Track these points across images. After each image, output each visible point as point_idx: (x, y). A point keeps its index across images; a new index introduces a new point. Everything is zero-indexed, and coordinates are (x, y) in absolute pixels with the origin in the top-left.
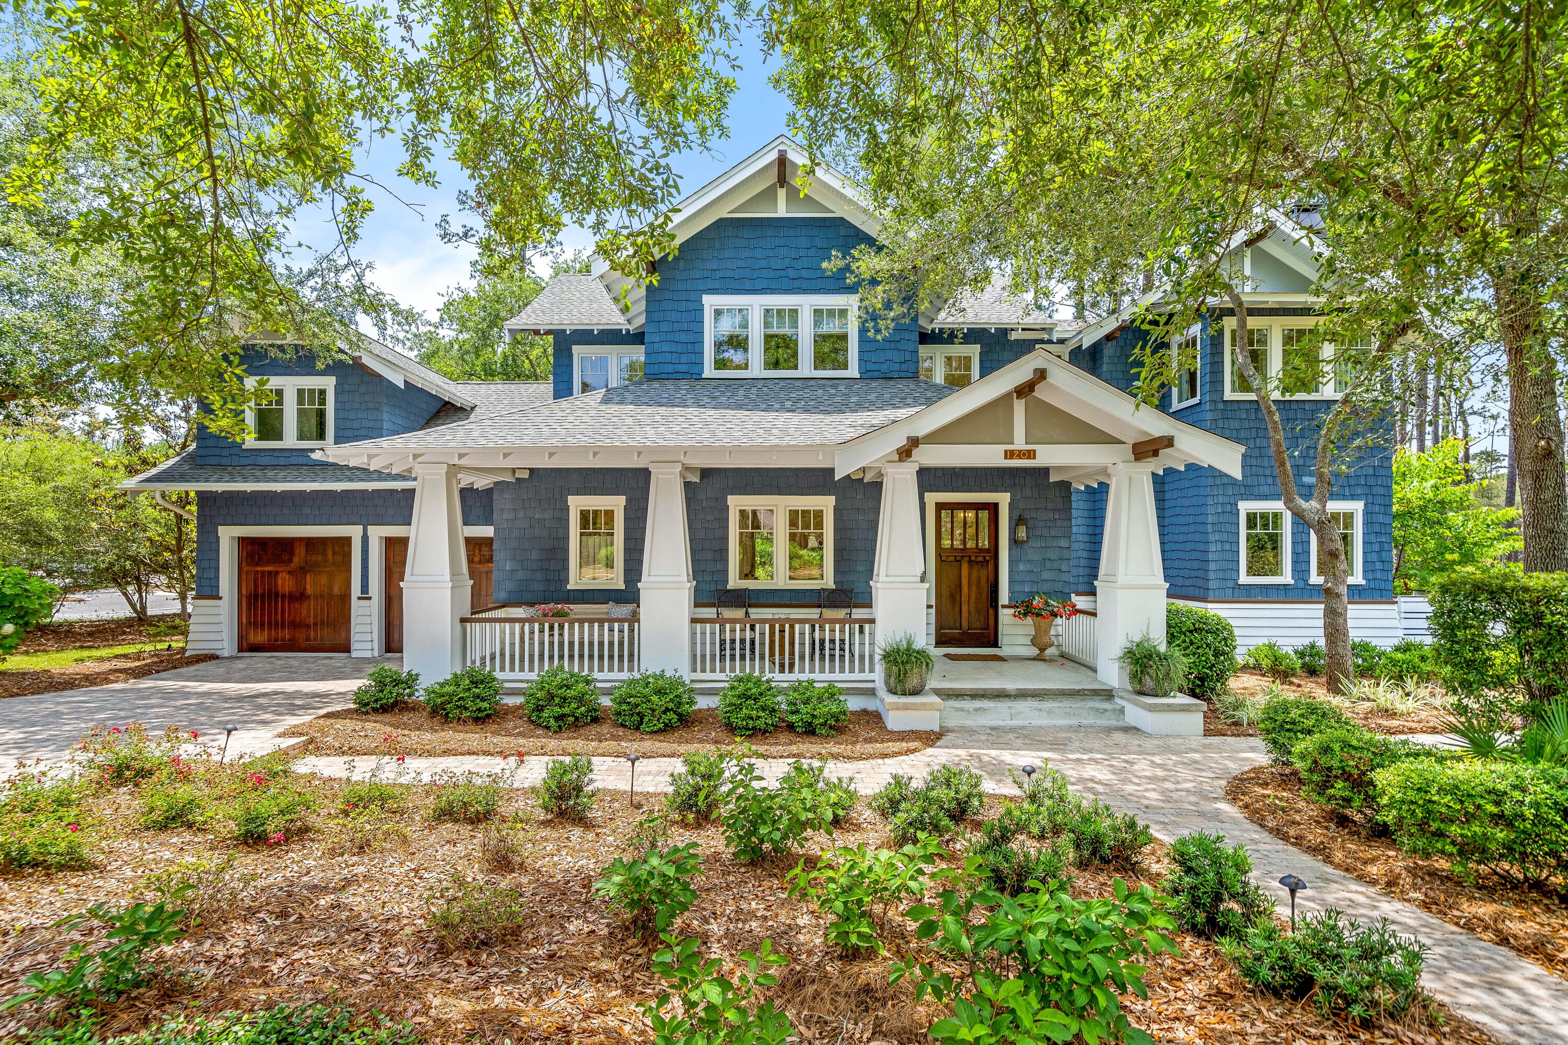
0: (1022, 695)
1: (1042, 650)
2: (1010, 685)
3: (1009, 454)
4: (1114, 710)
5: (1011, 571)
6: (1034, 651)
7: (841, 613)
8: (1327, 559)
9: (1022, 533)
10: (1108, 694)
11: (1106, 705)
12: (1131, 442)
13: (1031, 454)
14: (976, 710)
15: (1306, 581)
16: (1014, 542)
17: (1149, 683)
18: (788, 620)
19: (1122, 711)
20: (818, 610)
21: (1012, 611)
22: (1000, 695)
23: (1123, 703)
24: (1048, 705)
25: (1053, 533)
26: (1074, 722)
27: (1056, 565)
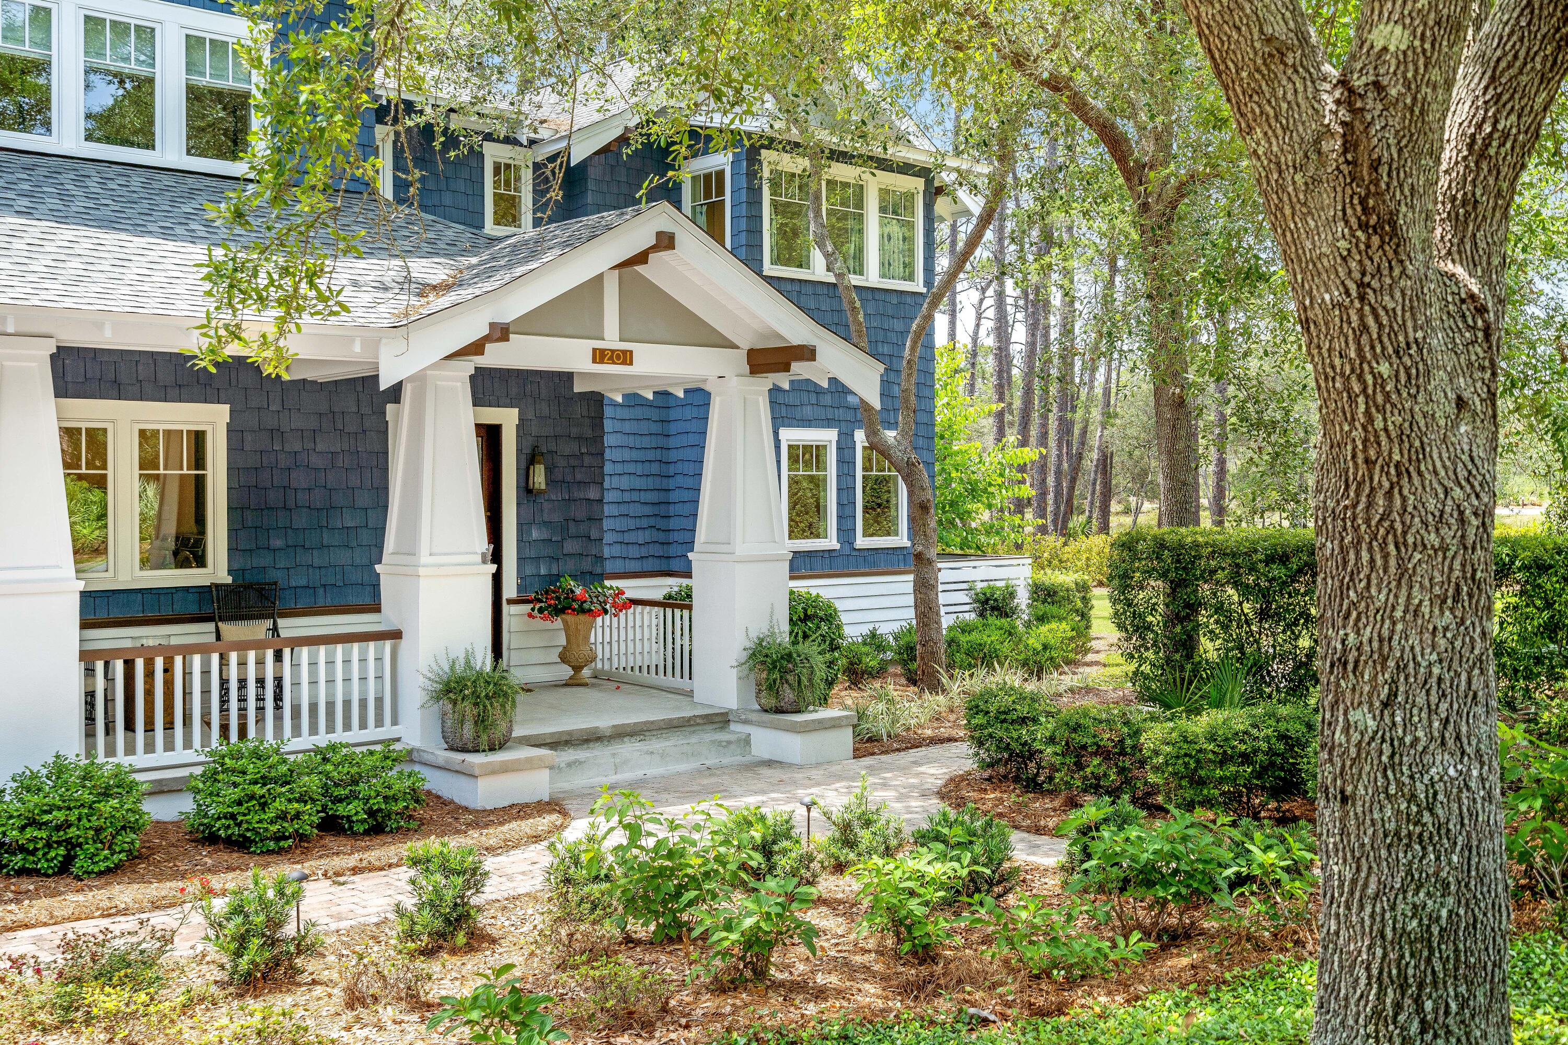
0: (621, 734)
1: (577, 669)
2: (604, 722)
3: (600, 356)
4: (739, 740)
5: (520, 541)
6: (566, 672)
7: (259, 629)
8: (918, 513)
9: (539, 478)
10: (721, 720)
11: (723, 736)
12: (745, 345)
13: (625, 358)
14: (569, 765)
15: (851, 544)
16: (526, 490)
17: (789, 694)
18: (142, 650)
19: (746, 741)
20: (210, 627)
21: (527, 608)
22: (591, 738)
23: (747, 729)
24: (657, 744)
25: (579, 477)
26: (694, 765)
27: (583, 528)
